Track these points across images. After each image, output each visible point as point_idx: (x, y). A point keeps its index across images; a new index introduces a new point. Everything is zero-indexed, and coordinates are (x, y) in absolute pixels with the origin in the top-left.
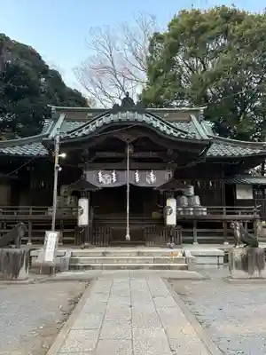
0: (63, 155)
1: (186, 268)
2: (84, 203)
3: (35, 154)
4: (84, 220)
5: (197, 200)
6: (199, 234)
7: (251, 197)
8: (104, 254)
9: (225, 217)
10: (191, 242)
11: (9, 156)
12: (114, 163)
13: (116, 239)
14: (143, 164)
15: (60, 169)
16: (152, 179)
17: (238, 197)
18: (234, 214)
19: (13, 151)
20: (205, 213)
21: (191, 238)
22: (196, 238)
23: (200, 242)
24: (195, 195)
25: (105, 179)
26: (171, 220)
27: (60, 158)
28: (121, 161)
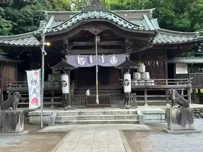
0: (48, 44)
1: (138, 123)
3: (32, 44)
4: (66, 90)
5: (147, 75)
6: (149, 99)
7: (187, 72)
8: (80, 113)
9: (167, 86)
10: (143, 104)
12: (87, 49)
13: (90, 103)
14: (108, 50)
15: (46, 54)
16: (114, 61)
17: (177, 73)
18: (174, 84)
19: (17, 43)
20: (153, 84)
21: (143, 101)
22: (146, 101)
23: (150, 104)
24: (146, 71)
25: (80, 61)
27: (46, 46)
28: (92, 47)
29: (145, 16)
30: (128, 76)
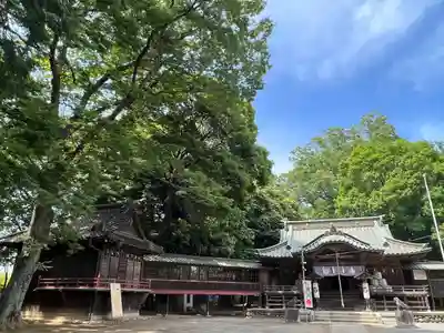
0: (305, 263)
2: (316, 285)
5: (385, 281)
6: (388, 304)
7: (426, 278)
9: (404, 293)
10: (383, 309)
15: (305, 270)
17: (415, 279)
18: (410, 291)
20: (391, 291)
22: (386, 307)
24: (383, 278)
26: (367, 295)
28: (334, 260)
29: (376, 223)
30: (366, 285)
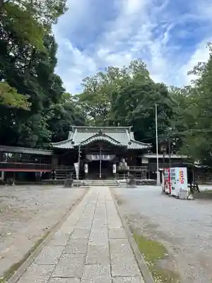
2: (86, 166)
3: (69, 148)
4: (86, 171)
5: (126, 164)
7: (148, 163)
8: (93, 182)
11: (59, 149)
12: (96, 152)
13: (97, 178)
14: (106, 153)
15: (80, 156)
16: (108, 158)
17: (142, 163)
19: (59, 147)
21: (123, 177)
24: (125, 162)
25: (93, 158)
26: (115, 171)
27: (80, 153)
28: (98, 151)
29: (127, 131)
30: (115, 166)
